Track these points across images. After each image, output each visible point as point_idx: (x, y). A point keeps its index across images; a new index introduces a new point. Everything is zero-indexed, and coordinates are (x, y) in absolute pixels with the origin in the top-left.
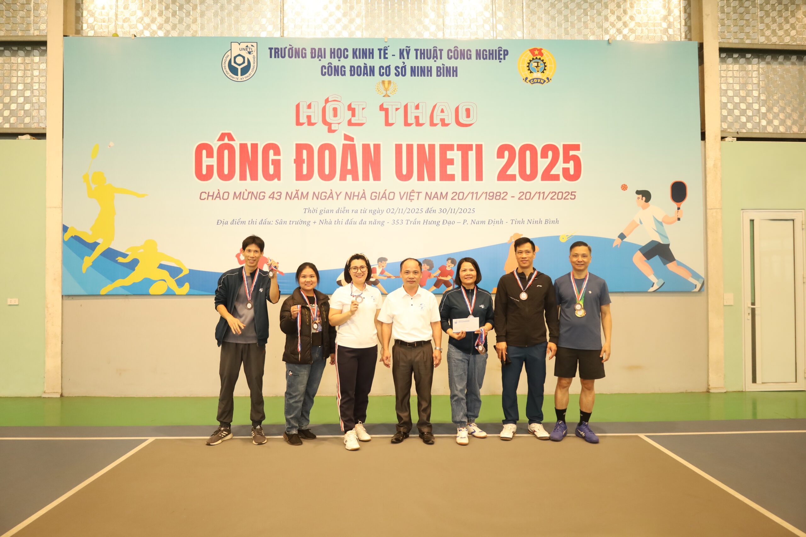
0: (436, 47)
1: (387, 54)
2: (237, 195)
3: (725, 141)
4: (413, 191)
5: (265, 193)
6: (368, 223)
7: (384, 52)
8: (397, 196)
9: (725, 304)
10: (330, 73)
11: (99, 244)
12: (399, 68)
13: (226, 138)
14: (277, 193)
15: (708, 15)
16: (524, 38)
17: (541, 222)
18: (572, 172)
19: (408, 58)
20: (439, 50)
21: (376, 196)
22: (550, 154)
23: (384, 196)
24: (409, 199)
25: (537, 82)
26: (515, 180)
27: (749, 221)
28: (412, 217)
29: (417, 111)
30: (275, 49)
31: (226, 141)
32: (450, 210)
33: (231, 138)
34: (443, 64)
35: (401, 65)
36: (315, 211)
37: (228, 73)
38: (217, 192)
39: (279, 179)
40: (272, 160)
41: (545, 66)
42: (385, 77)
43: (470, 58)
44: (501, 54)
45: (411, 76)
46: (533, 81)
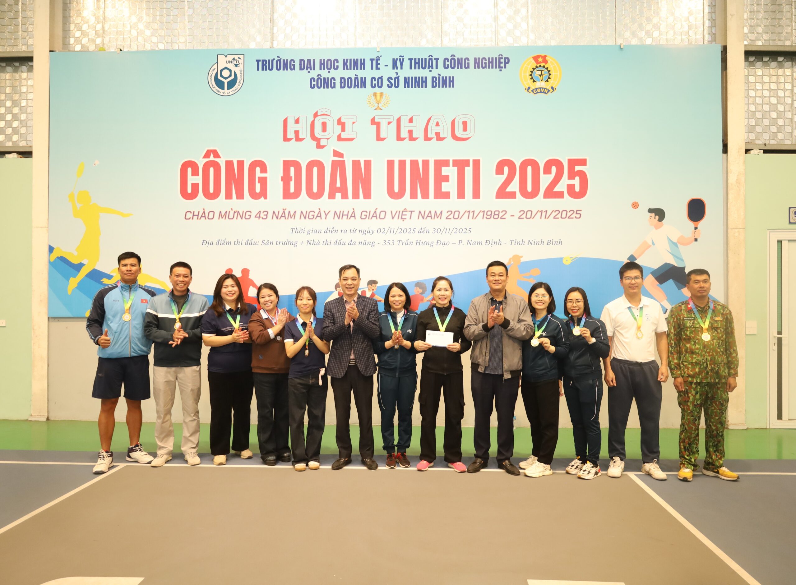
0: (432, 56)
1: (379, 64)
2: (223, 215)
3: (750, 153)
4: (405, 210)
5: (251, 212)
6: (357, 243)
8: (389, 215)
9: (747, 333)
10: (319, 86)
11: (84, 265)
12: (392, 79)
13: (212, 156)
14: (263, 212)
15: (732, 15)
16: (529, 45)
17: (542, 243)
18: (577, 189)
19: (401, 68)
20: (435, 59)
21: (366, 215)
22: (554, 169)
23: (375, 215)
24: (401, 218)
25: (541, 92)
26: (515, 197)
27: (776, 242)
28: (404, 237)
29: (411, 124)
30: (263, 61)
31: (212, 158)
32: (445, 230)
33: (217, 155)
34: (439, 75)
35: (394, 76)
36: (302, 231)
37: (214, 87)
38: (203, 211)
39: (266, 198)
40: (259, 178)
41: (550, 74)
42: (377, 89)
43: (468, 67)
44: (502, 63)
45: (405, 87)
46: (536, 91)
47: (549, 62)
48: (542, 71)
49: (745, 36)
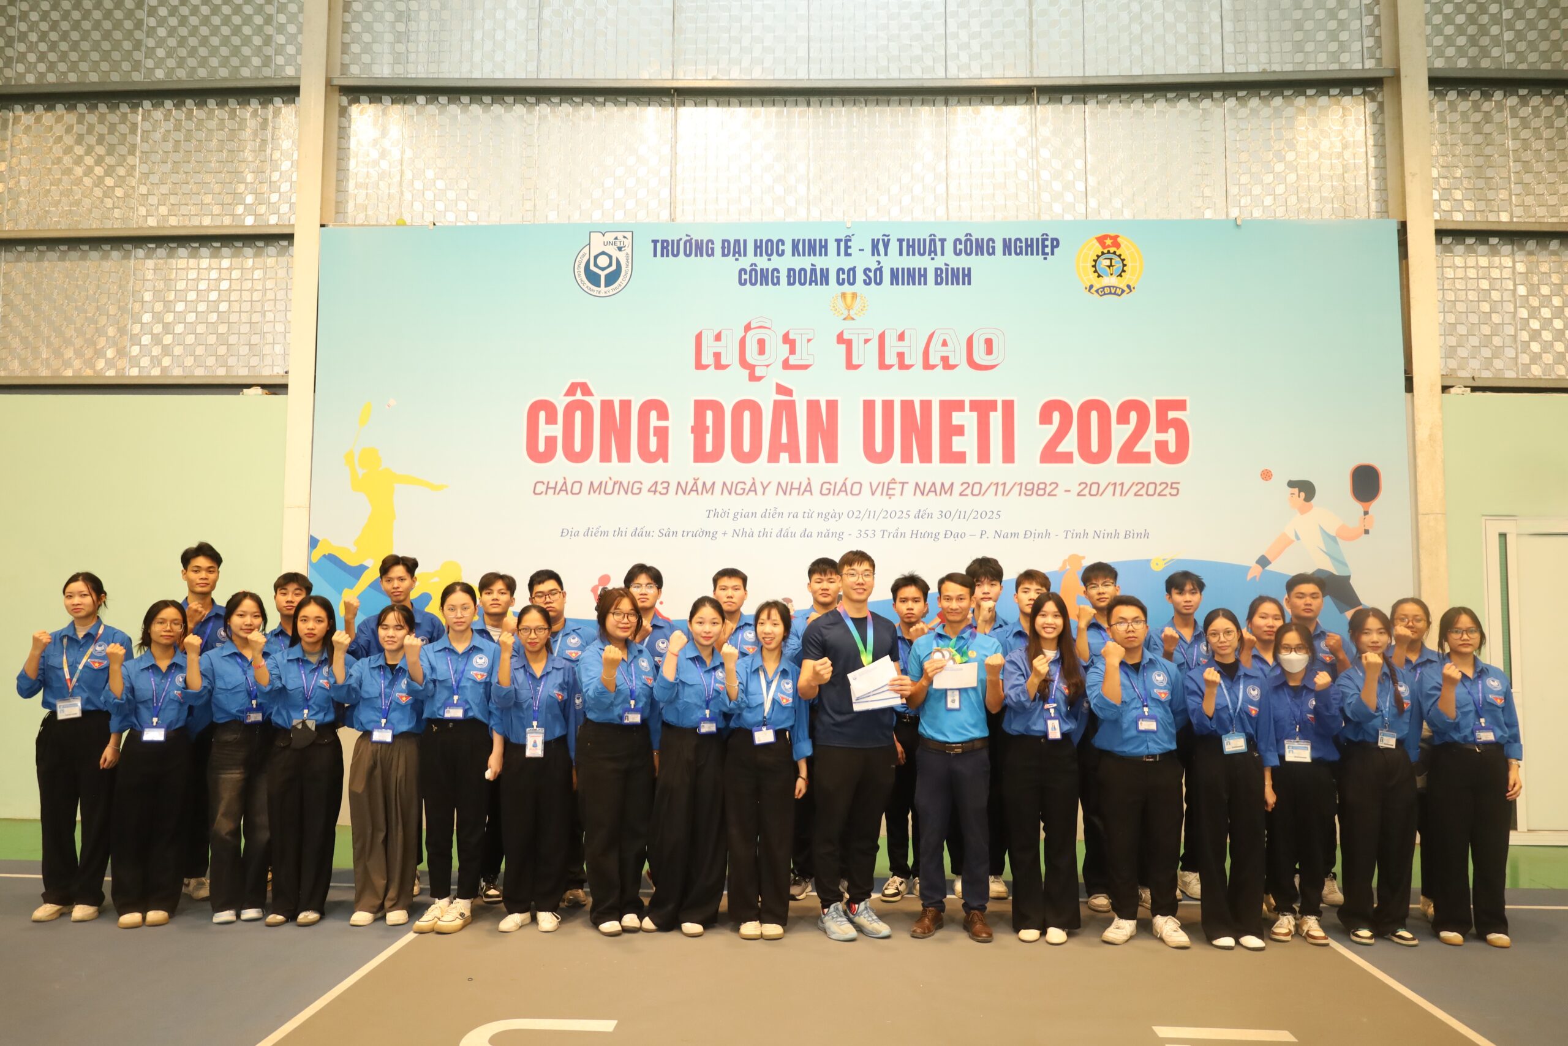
0: (934, 235)
1: (850, 247)
2: (595, 488)
3: (1449, 393)
4: (893, 481)
5: (641, 484)
6: (815, 535)
7: (845, 245)
8: (866, 489)
10: (753, 282)
11: (366, 568)
12: (870, 271)
13: (579, 392)
14: (662, 484)
15: (1414, 175)
16: (1089, 218)
17: (1117, 535)
18: (1172, 448)
19: (886, 254)
20: (940, 240)
21: (829, 489)
22: (1133, 416)
23: (844, 489)
24: (887, 494)
25: (1110, 293)
26: (1071, 461)
27: (1497, 536)
28: (891, 525)
29: (901, 343)
30: (663, 242)
31: (579, 396)
32: (958, 513)
33: (586, 391)
34: (946, 264)
35: (874, 266)
36: (726, 514)
37: (584, 283)
38: (563, 481)
39: (666, 460)
40: (655, 428)
41: (1124, 265)
42: (846, 287)
43: (994, 253)
44: (1047, 246)
45: (892, 284)
46: (1103, 291)
47: (1122, 246)
48: (1111, 259)
49: (1436, 206)
